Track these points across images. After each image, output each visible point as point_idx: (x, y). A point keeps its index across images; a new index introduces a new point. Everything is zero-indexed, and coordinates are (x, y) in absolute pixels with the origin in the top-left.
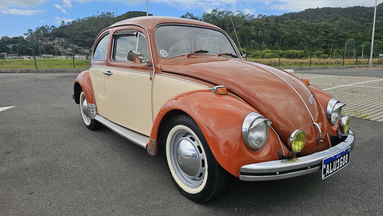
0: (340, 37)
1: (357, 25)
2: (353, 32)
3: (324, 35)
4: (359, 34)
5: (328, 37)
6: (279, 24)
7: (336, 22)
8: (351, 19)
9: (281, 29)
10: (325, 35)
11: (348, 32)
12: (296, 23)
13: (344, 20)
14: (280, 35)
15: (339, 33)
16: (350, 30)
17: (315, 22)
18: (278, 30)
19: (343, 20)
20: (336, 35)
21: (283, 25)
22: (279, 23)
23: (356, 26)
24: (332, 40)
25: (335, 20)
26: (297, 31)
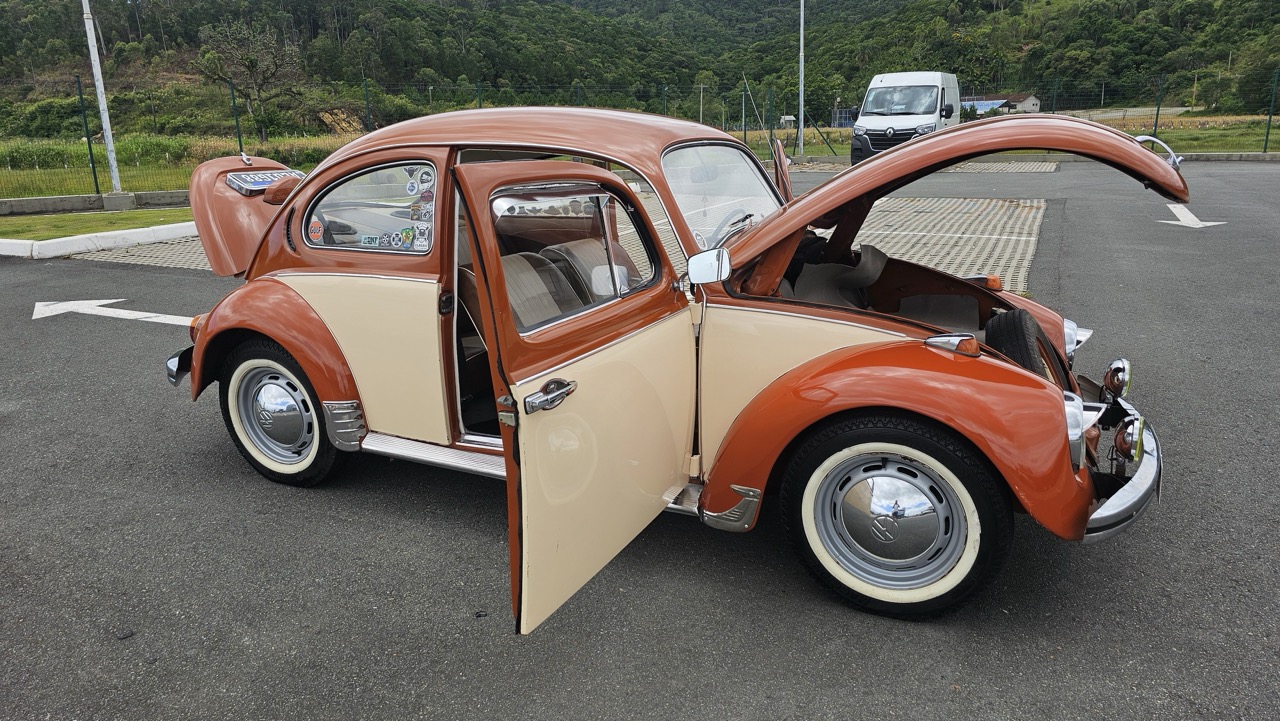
0: (680, 64)
1: (718, 29)
2: (710, 51)
3: (638, 57)
4: (726, 55)
5: (649, 66)
6: (503, 16)
7: (663, 17)
8: (699, 10)
9: (512, 33)
10: (641, 59)
11: (697, 49)
12: (555, 14)
13: (683, 12)
14: (513, 52)
15: (675, 53)
16: (702, 44)
17: (608, 15)
18: (503, 35)
19: (679, 14)
20: (668, 58)
21: (516, 21)
22: (501, 13)
23: (716, 32)
24: (658, 74)
25: (661, 12)
26: (559, 41)
